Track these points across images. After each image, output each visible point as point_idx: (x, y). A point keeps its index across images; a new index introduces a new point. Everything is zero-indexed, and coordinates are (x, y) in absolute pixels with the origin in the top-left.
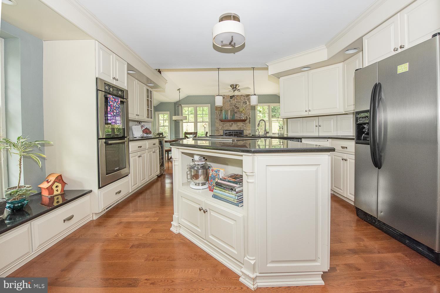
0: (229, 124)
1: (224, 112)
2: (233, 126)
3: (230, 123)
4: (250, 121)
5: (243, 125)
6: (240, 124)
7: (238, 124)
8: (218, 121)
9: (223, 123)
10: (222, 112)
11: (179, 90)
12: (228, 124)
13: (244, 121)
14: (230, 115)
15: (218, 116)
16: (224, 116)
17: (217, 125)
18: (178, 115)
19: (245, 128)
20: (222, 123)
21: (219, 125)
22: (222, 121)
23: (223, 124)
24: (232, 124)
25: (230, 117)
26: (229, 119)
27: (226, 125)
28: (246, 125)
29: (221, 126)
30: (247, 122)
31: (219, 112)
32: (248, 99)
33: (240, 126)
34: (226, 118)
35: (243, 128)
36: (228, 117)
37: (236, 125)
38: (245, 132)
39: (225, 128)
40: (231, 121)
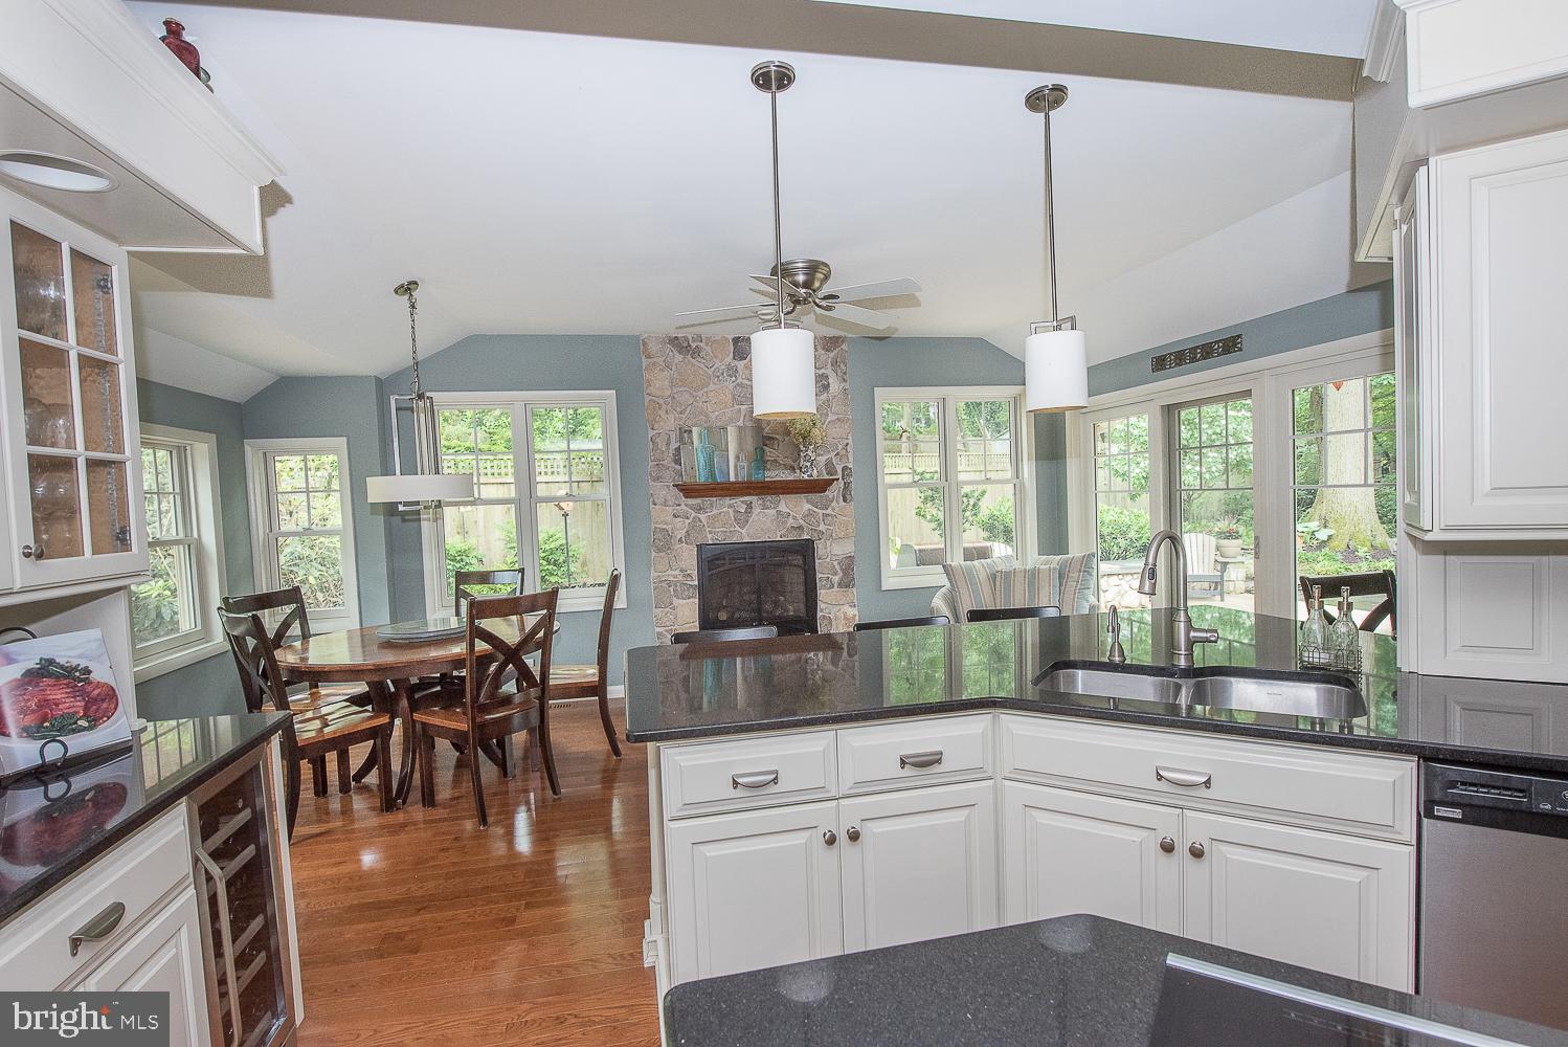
0: (730, 506)
1: (700, 435)
2: (754, 517)
3: (740, 503)
4: (847, 486)
5: (810, 514)
6: (796, 508)
7: (783, 507)
8: (664, 491)
9: (699, 501)
10: (691, 438)
11: (407, 289)
12: (725, 507)
13: (818, 487)
14: (737, 457)
15: (668, 461)
16: (700, 459)
17: (662, 516)
18: (410, 469)
19: (822, 527)
20: (691, 501)
21: (675, 516)
22: (689, 491)
23: (699, 509)
24: (750, 506)
25: (736, 466)
26: (732, 479)
27: (715, 516)
28: (829, 511)
29: (687, 521)
30: (834, 491)
31: (673, 436)
32: (835, 363)
33: (795, 518)
34: (712, 473)
35: (811, 527)
36: (728, 465)
37: (773, 512)
38: (826, 548)
39: (710, 532)
40: (748, 488)
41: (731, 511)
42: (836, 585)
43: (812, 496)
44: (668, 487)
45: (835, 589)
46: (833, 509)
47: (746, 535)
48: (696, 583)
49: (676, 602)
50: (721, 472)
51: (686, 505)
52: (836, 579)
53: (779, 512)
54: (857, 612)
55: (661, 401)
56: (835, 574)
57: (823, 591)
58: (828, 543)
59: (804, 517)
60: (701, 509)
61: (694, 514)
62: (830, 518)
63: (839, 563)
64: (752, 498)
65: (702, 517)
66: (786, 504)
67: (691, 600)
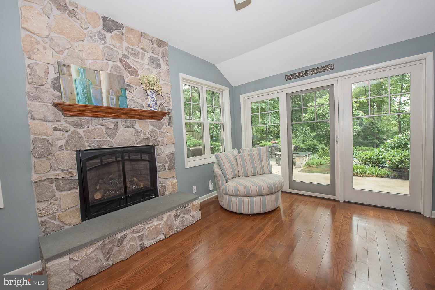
0: (102, 124)
1: (77, 71)
2: (120, 132)
3: (110, 123)
5: (153, 131)
6: (145, 128)
7: (137, 127)
10: (69, 71)
12: (99, 124)
15: (48, 87)
16: (79, 88)
19: (159, 139)
20: (69, 119)
21: (55, 129)
23: (77, 125)
24: (116, 124)
25: (107, 97)
26: (105, 104)
27: (90, 131)
28: (162, 130)
29: (67, 134)
30: (165, 119)
31: (51, 68)
32: (163, 54)
33: (145, 134)
34: (89, 98)
35: (154, 138)
36: (102, 96)
37: (132, 130)
38: (161, 150)
39: (87, 141)
40: (116, 113)
41: (103, 128)
42: (167, 169)
43: (154, 121)
44: (48, 106)
45: (166, 171)
46: (164, 129)
47: (115, 142)
48: (77, 178)
49: (58, 194)
50: (96, 99)
51: (65, 121)
52: (167, 165)
53: (135, 130)
54: (176, 181)
55: (39, 39)
56: (166, 162)
57: (161, 172)
58: (162, 147)
59: (150, 133)
60: (79, 125)
61: (72, 129)
62: (163, 134)
63: (168, 157)
64: (119, 121)
65: (81, 131)
66: (139, 124)
67: (73, 191)
